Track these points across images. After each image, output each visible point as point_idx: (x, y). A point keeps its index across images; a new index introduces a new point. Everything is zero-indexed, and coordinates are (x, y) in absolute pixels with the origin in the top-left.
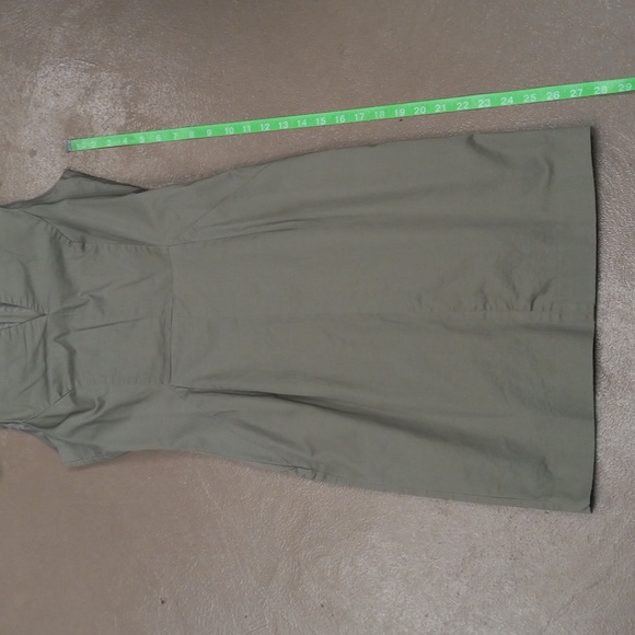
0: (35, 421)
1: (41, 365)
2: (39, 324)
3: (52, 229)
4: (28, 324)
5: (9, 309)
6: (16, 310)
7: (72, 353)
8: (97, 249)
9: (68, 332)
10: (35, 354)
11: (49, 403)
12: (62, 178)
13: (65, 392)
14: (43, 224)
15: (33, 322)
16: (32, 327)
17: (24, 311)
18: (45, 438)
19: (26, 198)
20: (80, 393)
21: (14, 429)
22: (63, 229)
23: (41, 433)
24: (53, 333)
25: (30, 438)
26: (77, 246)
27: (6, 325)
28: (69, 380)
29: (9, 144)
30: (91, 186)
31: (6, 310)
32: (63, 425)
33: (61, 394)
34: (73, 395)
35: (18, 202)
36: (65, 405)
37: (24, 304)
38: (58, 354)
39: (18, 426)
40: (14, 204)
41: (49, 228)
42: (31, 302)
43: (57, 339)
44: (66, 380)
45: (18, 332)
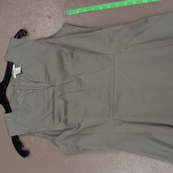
1: (51, 108)
2: (51, 90)
3: (58, 49)
4: (46, 90)
5: (37, 84)
6: (40, 84)
7: (66, 103)
8: (78, 57)
9: (65, 94)
10: (49, 103)
11: (55, 125)
12: (63, 26)
13: (62, 120)
14: (53, 47)
15: (49, 89)
16: (48, 91)
17: (44, 84)
18: (53, 140)
19: (46, 37)
20: (69, 121)
21: (37, 136)
22: (63, 49)
23: (50, 138)
24: (58, 94)
25: (45, 140)
26: (70, 56)
27: (36, 91)
28: (64, 115)
29: (39, 14)
30: (77, 29)
31: (36, 84)
32: (61, 135)
33: (60, 121)
34: (66, 122)
35: (42, 38)
36: (62, 126)
37: (44, 81)
38: (59, 103)
39: (40, 135)
40: (41, 39)
41: (56, 49)
42: (47, 81)
43: (59, 97)
44: (63, 115)
45: (41, 94)
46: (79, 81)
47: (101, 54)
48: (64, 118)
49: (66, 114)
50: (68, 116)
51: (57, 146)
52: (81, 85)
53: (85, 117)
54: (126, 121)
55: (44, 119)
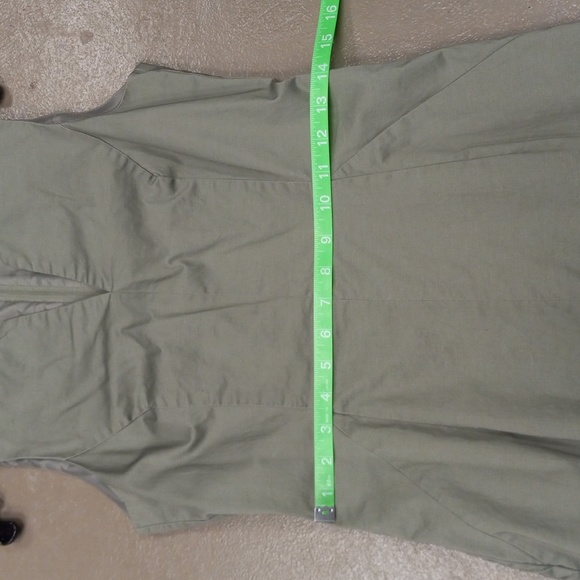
0: (86, 459)
1: (98, 371)
2: (95, 307)
3: (119, 156)
4: (78, 306)
5: (44, 281)
6: (55, 283)
8: (195, 187)
9: (147, 321)
10: (88, 352)
11: (110, 431)
14: (102, 148)
15: (87, 302)
16: (84, 308)
17: (70, 284)
20: (164, 417)
22: (137, 156)
24: (120, 321)
25: (79, 482)
26: (164, 184)
27: (40, 307)
28: (143, 395)
29: (47, 24)
31: (39, 283)
33: (130, 418)
34: (152, 420)
37: (71, 273)
38: (128, 354)
39: (58, 466)
41: (114, 154)
42: (81, 271)
43: (127, 330)
44: (139, 394)
45: (60, 318)
46: (199, 272)
47: (277, 177)
48: (145, 405)
49: (151, 394)
50: (159, 401)
51: (122, 505)
52: (205, 290)
53: (220, 403)
54: (364, 420)
55: (70, 409)
